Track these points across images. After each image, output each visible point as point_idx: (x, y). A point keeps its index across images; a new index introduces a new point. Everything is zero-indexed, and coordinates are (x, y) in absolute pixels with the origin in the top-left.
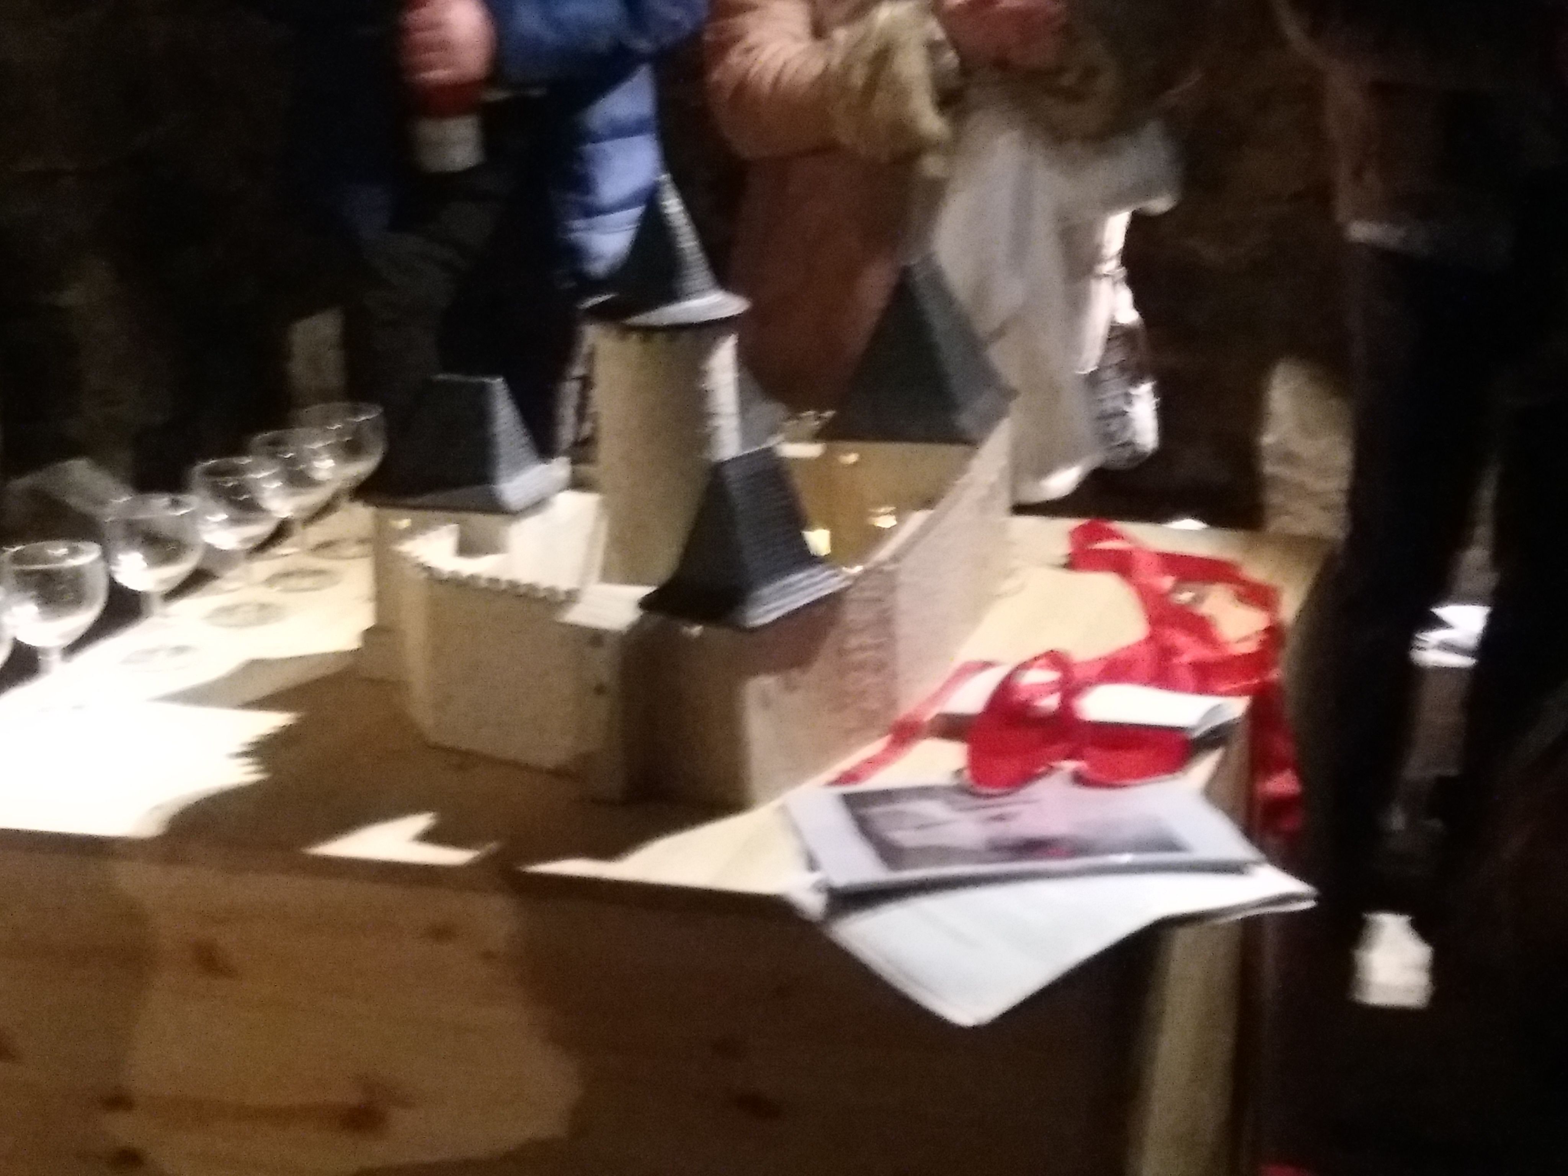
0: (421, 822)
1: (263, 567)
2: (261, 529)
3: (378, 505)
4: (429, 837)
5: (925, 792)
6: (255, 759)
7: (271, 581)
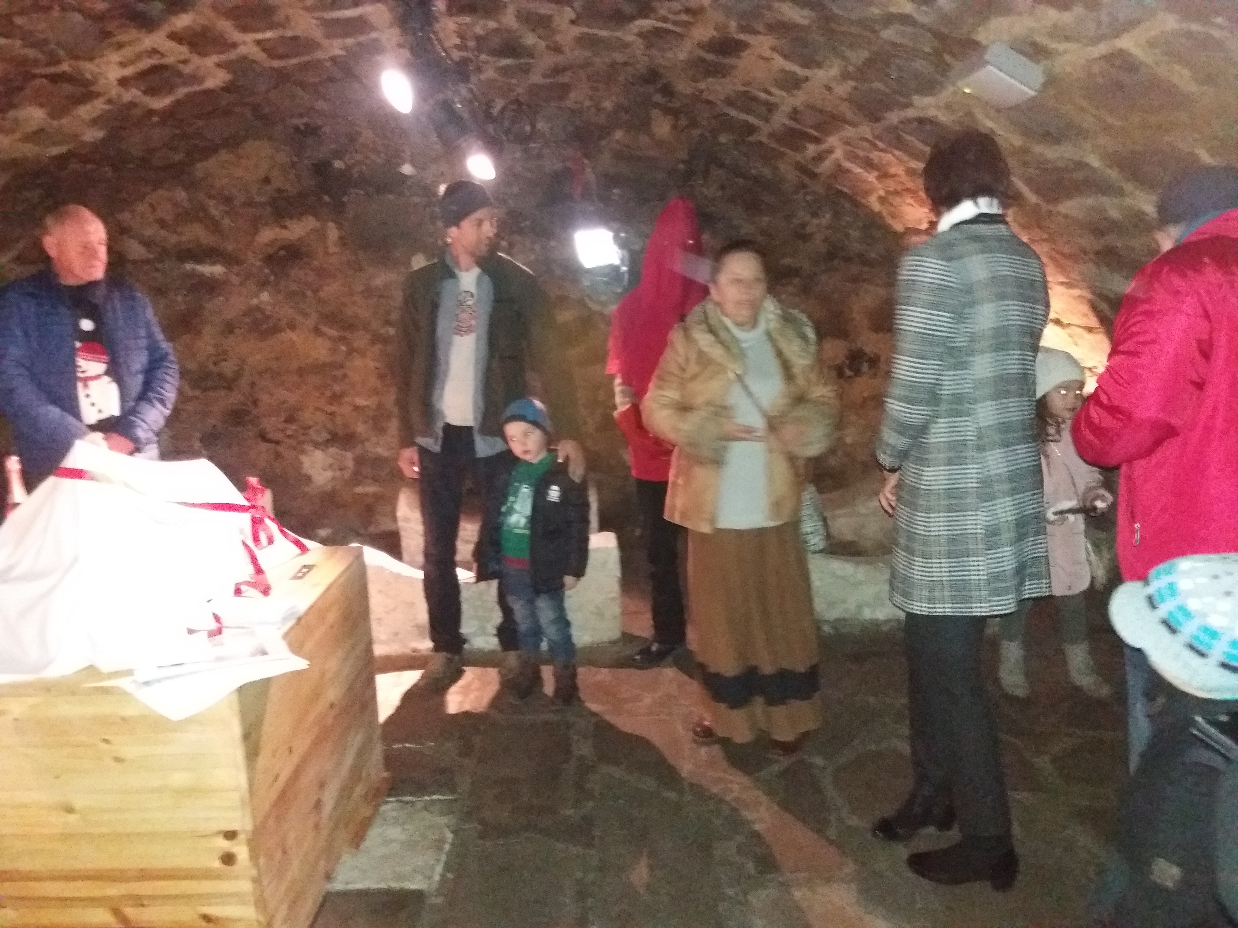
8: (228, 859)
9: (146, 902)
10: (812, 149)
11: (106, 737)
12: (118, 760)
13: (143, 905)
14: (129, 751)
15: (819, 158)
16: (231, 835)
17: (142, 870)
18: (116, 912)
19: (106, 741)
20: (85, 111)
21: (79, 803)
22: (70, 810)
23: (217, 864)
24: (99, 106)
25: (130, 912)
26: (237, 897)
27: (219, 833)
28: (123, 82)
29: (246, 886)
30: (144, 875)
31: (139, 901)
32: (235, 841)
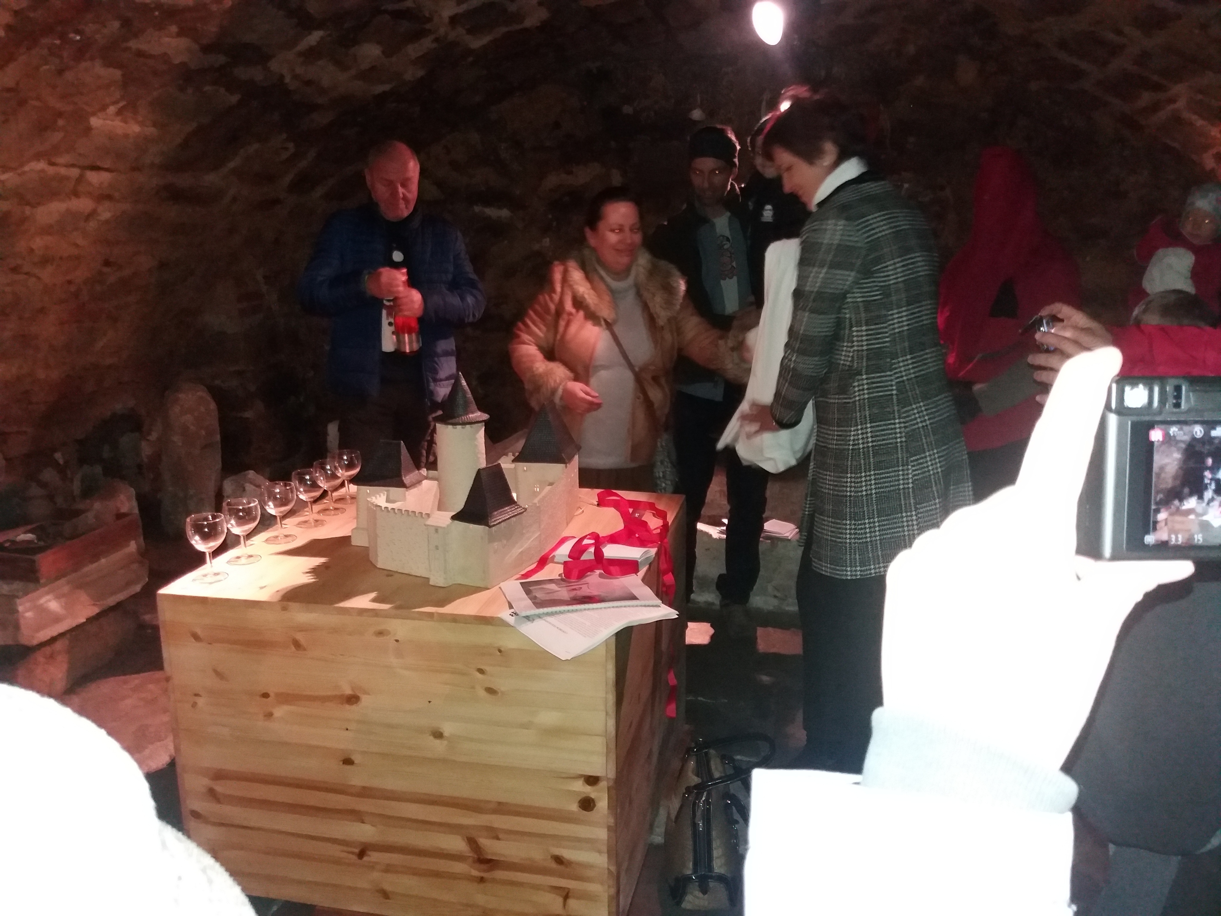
0: (373, 595)
1: (317, 507)
2: (317, 494)
3: (357, 485)
4: (374, 600)
5: (551, 581)
6: (313, 574)
7: (319, 512)
8: (587, 804)
9: (500, 836)
10: (1146, 98)
11: (482, 667)
12: (491, 691)
13: (498, 838)
14: (502, 684)
15: (1155, 107)
16: (592, 780)
17: (500, 803)
18: (472, 842)
19: (481, 671)
20: (414, 50)
21: (447, 729)
22: (438, 735)
23: (574, 807)
24: (427, 44)
25: (485, 842)
26: (589, 843)
27: (581, 776)
28: (454, 20)
29: (602, 834)
30: (501, 809)
31: (494, 834)
32: (595, 788)
